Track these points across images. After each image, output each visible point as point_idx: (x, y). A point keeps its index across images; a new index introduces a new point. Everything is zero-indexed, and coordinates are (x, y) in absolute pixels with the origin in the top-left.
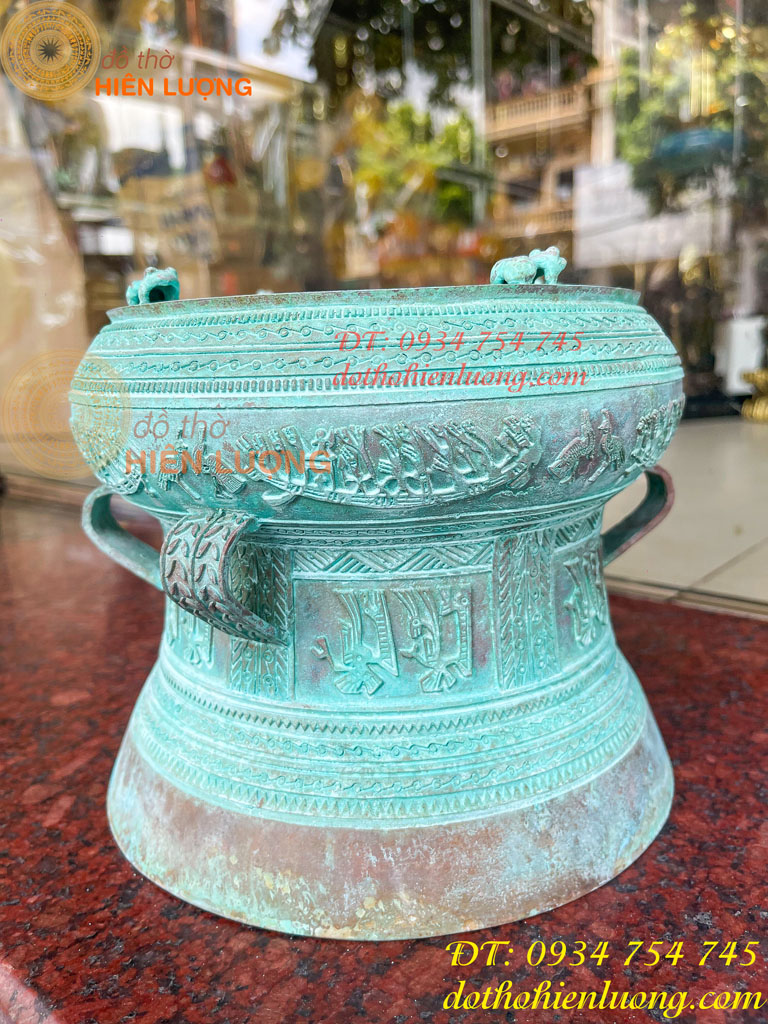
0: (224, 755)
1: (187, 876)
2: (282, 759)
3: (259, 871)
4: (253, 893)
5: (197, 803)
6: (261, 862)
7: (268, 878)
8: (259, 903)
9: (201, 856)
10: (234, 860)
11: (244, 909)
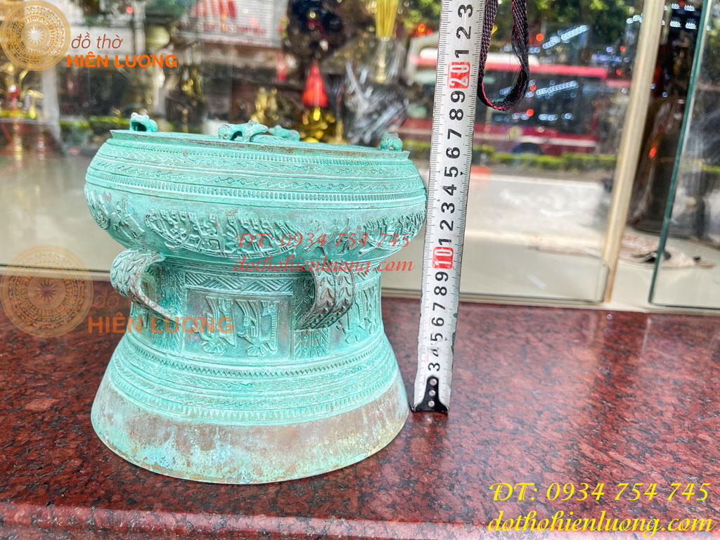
0: (301, 395)
1: (302, 465)
2: (332, 384)
3: (340, 441)
4: (340, 452)
5: (294, 426)
6: (340, 437)
7: (345, 442)
8: (344, 455)
9: (307, 451)
10: (327, 442)
11: (338, 462)
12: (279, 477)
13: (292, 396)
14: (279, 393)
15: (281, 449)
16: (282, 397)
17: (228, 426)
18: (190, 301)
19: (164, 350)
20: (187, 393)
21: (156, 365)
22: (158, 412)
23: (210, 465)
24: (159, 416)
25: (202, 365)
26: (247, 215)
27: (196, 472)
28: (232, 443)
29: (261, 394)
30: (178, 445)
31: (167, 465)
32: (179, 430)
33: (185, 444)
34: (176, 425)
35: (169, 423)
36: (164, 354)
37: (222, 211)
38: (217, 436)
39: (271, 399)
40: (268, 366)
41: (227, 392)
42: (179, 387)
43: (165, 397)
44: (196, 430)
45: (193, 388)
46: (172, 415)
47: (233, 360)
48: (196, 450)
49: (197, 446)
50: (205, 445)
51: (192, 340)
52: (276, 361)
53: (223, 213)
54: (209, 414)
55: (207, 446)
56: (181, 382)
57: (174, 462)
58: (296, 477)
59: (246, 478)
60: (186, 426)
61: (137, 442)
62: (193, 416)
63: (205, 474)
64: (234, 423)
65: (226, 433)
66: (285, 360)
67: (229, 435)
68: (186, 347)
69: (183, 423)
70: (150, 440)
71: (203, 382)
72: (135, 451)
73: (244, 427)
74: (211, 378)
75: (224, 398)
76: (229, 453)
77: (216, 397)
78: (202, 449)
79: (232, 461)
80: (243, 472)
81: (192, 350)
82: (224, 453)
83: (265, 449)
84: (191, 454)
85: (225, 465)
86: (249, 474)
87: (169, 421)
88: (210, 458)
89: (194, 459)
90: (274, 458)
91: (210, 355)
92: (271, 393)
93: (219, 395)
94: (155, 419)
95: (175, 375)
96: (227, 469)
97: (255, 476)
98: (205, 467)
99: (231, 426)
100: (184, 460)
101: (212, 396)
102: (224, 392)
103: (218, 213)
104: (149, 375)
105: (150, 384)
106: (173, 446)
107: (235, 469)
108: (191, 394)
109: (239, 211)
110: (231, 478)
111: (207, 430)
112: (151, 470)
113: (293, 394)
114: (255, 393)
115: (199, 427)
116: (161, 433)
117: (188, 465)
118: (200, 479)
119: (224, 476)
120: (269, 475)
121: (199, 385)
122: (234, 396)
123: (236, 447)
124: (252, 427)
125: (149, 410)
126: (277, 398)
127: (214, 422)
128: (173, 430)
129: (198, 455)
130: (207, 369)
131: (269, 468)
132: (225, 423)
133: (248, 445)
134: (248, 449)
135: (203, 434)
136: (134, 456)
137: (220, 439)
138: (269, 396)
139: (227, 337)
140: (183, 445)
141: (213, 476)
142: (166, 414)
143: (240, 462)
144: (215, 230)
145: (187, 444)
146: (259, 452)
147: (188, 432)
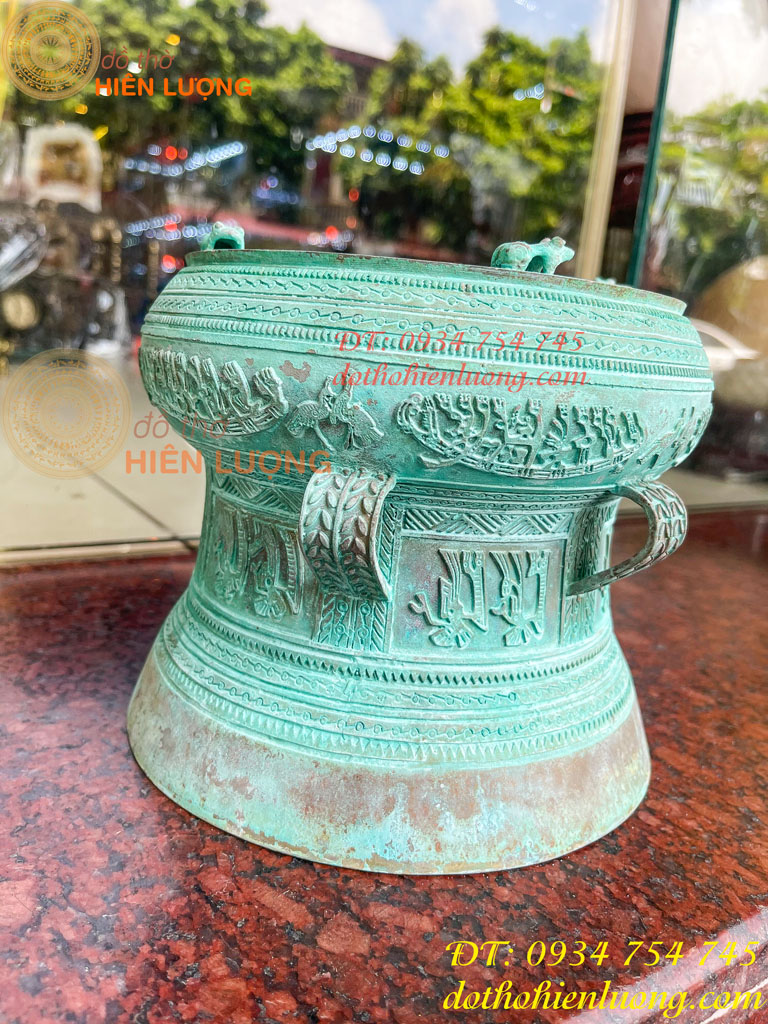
0: (579, 703)
1: (598, 816)
3: (627, 768)
4: (630, 786)
5: (582, 755)
6: (626, 762)
9: (601, 792)
10: (617, 773)
11: (631, 801)
12: (575, 843)
13: (570, 706)
14: (554, 703)
15: (572, 796)
16: (559, 710)
17: (494, 770)
18: (407, 559)
19: (351, 651)
20: (413, 722)
21: (334, 679)
22: (362, 763)
23: (476, 842)
24: (366, 771)
25: (432, 670)
26: (587, 400)
27: (453, 858)
28: (505, 799)
29: (531, 709)
30: (413, 816)
31: (398, 854)
32: (411, 789)
33: (426, 813)
34: (404, 781)
35: (389, 780)
36: (349, 656)
37: (551, 393)
38: (480, 791)
39: (547, 715)
40: (533, 660)
41: (482, 712)
42: (396, 713)
43: (369, 733)
44: (442, 786)
45: (422, 713)
46: (393, 766)
47: (483, 656)
48: (448, 821)
49: (448, 813)
50: (462, 809)
51: (408, 627)
52: (544, 651)
53: (551, 397)
54: (459, 754)
55: (466, 810)
56: (396, 703)
57: (412, 848)
58: (594, 837)
59: (533, 853)
60: (422, 781)
61: (326, 823)
62: (432, 761)
63: (470, 860)
64: (502, 764)
65: (492, 782)
66: (553, 647)
67: (499, 785)
68: (396, 640)
69: (416, 776)
70: (355, 816)
71: (437, 699)
72: (323, 840)
73: (518, 767)
74: (449, 690)
75: (480, 722)
76: (503, 817)
77: (466, 723)
78: (459, 817)
79: (509, 828)
80: (528, 845)
81: (410, 645)
82: (495, 816)
83: (552, 799)
84: (441, 829)
85: (500, 837)
86: (537, 846)
87: (388, 777)
88: (473, 831)
89: (446, 837)
90: (566, 812)
91: (443, 650)
92: (544, 704)
93: (470, 718)
94: (358, 777)
95: (380, 693)
96: (504, 844)
97: (545, 848)
98: (468, 848)
99: (499, 769)
100: (429, 842)
101: (460, 723)
102: (478, 713)
103: (544, 396)
104: (320, 699)
105: (329, 716)
106: (404, 820)
107: (515, 842)
108: (421, 722)
109: (576, 394)
110: (511, 858)
111: (462, 782)
112: (367, 868)
113: (571, 702)
114: (522, 708)
115: (447, 780)
116: (376, 800)
117: (438, 848)
118: (462, 869)
119: (500, 858)
120: (563, 843)
121: (433, 706)
122: (495, 717)
123: (512, 803)
124: (529, 766)
125: (342, 762)
126: (553, 712)
127: (472, 767)
128: (400, 792)
129: (453, 830)
130: (442, 677)
131: (562, 831)
132: (489, 767)
133: (527, 796)
134: (528, 804)
135: (455, 790)
136: (324, 850)
137: (485, 795)
138: (543, 710)
139: (475, 617)
140: (423, 815)
141: (483, 861)
142: (379, 765)
143: (521, 829)
144: (533, 430)
145: (431, 813)
146: (544, 807)
147: (429, 790)
